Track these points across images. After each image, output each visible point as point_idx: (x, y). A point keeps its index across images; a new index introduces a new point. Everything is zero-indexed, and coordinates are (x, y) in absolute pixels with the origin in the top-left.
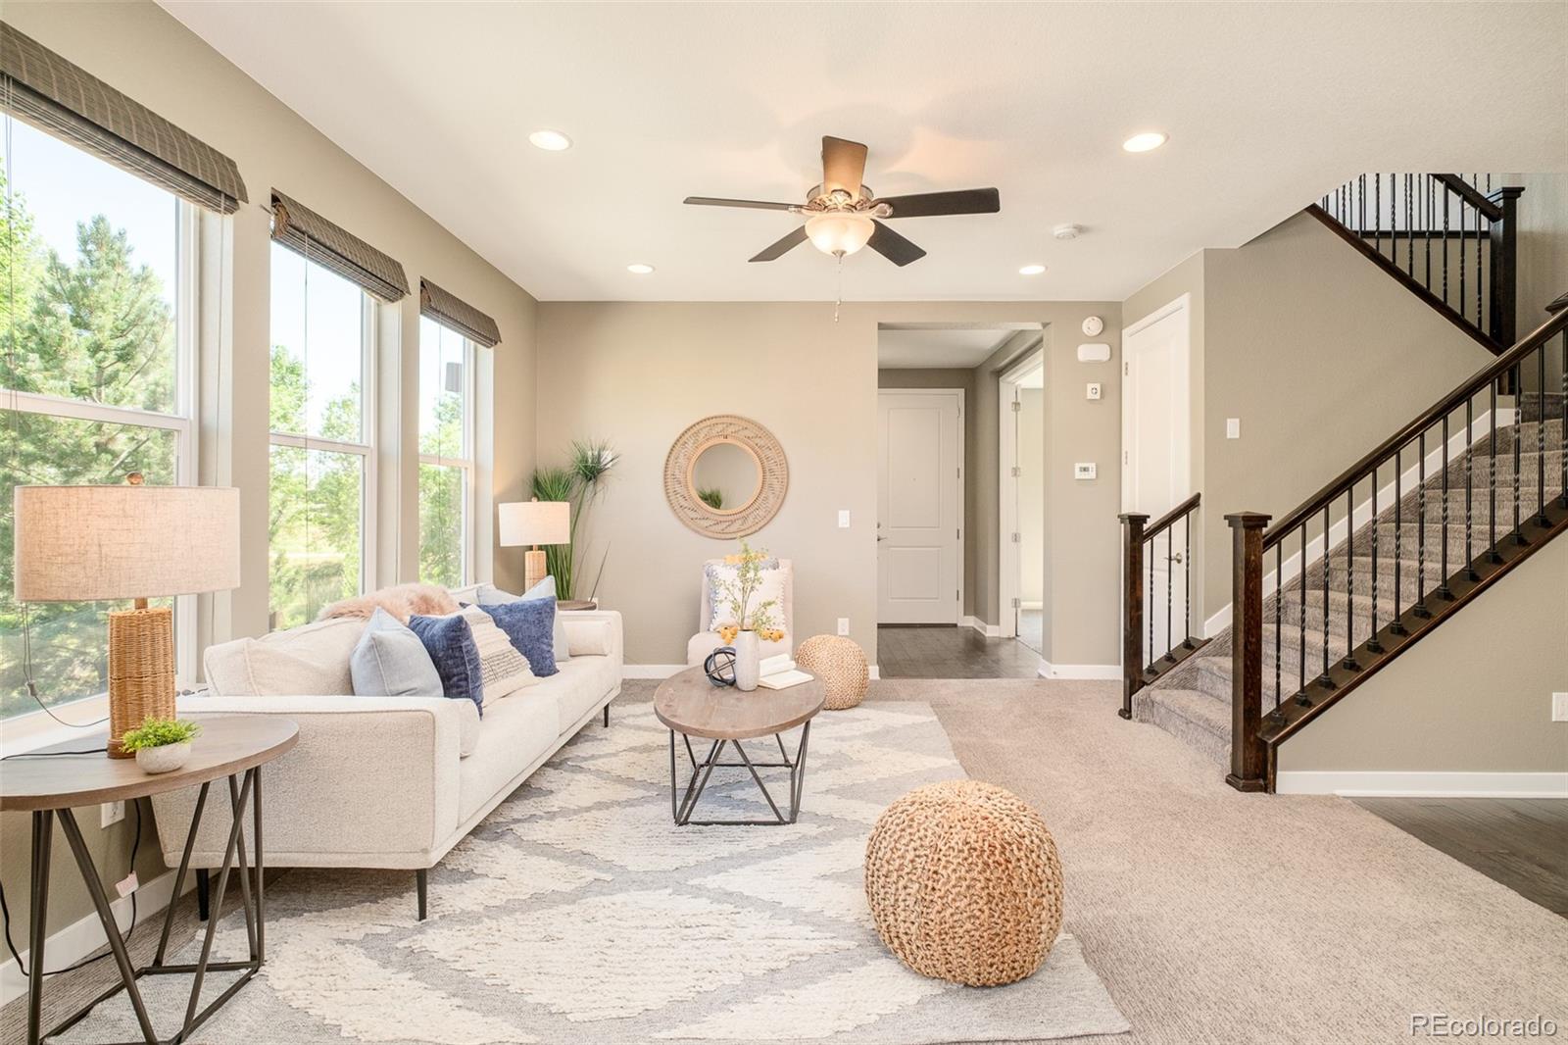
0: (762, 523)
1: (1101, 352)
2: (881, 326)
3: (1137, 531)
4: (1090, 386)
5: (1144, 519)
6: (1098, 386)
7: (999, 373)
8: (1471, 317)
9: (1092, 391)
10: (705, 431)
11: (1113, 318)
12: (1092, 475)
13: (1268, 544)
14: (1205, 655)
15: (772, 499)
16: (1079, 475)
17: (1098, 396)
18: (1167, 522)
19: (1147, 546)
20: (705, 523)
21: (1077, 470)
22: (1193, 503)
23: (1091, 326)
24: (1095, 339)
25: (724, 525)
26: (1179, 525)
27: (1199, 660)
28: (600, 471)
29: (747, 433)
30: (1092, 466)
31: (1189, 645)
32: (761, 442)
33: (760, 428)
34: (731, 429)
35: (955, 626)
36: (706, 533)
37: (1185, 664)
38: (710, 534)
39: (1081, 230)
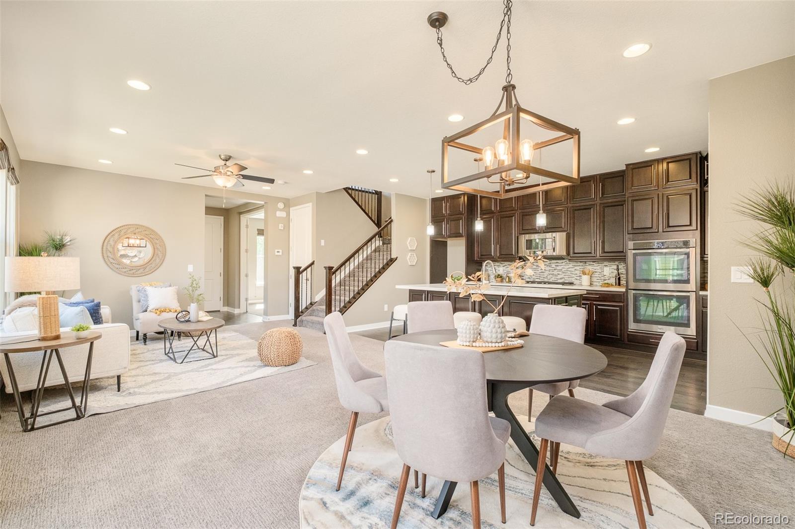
0: (153, 270)
1: (283, 214)
2: (206, 195)
3: (298, 271)
4: (280, 225)
5: (300, 268)
6: (283, 225)
7: (240, 213)
8: (373, 218)
9: (281, 226)
10: (125, 231)
11: (288, 204)
12: (280, 254)
13: (333, 274)
14: (316, 306)
15: (158, 260)
16: (277, 254)
17: (283, 228)
18: (306, 269)
19: (301, 275)
20: (124, 270)
21: (276, 252)
22: (313, 263)
23: (281, 205)
24: (281, 210)
25: (134, 271)
26: (309, 269)
27: (314, 307)
28: (64, 245)
29: (146, 232)
30: (280, 251)
31: (311, 304)
32: (152, 236)
33: (153, 231)
34: (138, 230)
35: (219, 311)
36: (125, 274)
37: (311, 309)
38: (127, 275)
39: (286, 183)
